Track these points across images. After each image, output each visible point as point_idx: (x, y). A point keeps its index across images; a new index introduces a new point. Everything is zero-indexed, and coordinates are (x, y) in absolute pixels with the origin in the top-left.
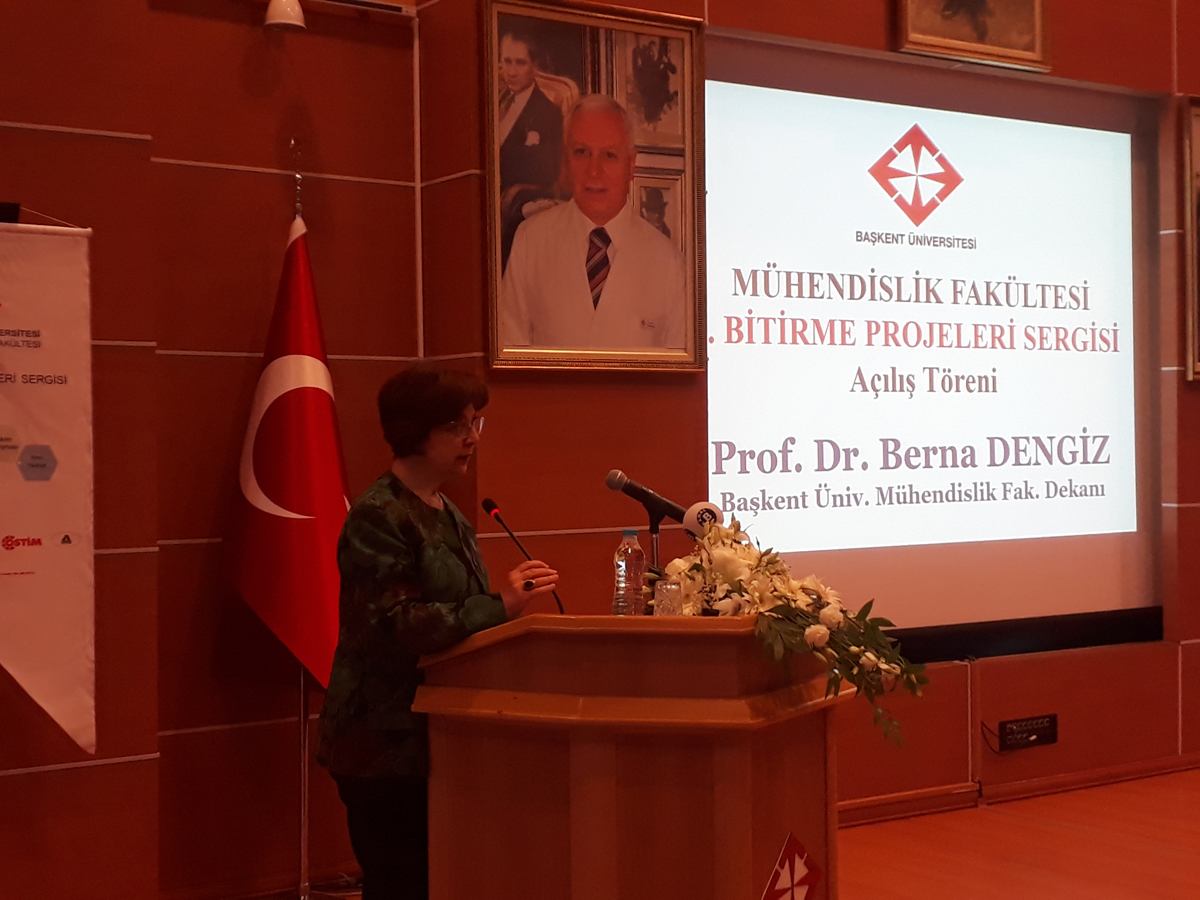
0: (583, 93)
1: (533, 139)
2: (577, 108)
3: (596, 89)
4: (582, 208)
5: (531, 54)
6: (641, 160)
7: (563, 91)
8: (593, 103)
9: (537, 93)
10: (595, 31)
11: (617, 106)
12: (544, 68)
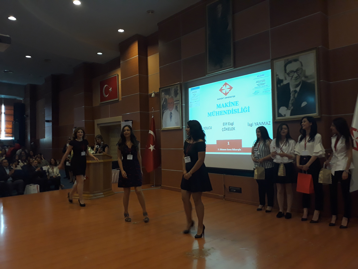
0: (169, 96)
1: (165, 103)
2: (169, 98)
3: (170, 95)
4: (169, 110)
5: (165, 94)
6: (175, 103)
7: (167, 97)
8: (170, 97)
9: (165, 98)
10: (170, 88)
11: (172, 97)
12: (166, 95)
